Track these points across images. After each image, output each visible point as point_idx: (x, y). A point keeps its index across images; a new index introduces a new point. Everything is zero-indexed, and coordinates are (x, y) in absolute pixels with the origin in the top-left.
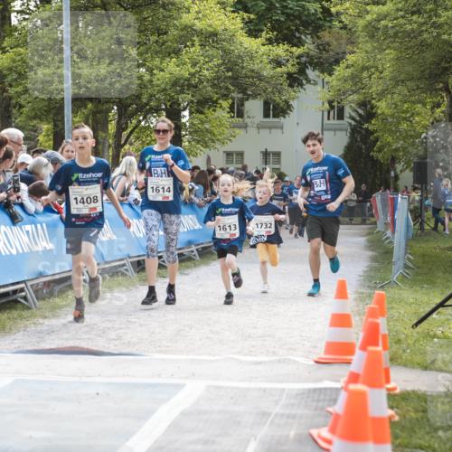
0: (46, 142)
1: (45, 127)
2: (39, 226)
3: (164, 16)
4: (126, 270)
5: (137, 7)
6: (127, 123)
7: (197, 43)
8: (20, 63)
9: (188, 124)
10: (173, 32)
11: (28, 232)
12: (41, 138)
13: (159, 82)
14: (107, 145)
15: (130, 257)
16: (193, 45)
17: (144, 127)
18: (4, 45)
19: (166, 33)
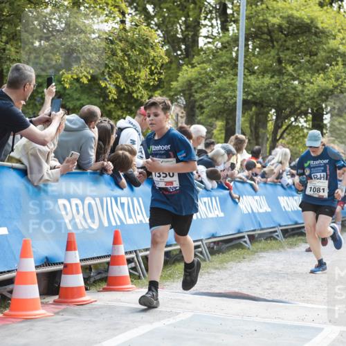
0: (219, 134)
1: (219, 124)
2: (213, 198)
3: (315, 42)
4: (277, 236)
5: (295, 34)
6: (282, 123)
7: (340, 63)
8: (204, 75)
9: (328, 125)
10: (322, 54)
11: (205, 203)
12: (215, 132)
13: (308, 92)
14: (265, 139)
15: (280, 226)
16: (337, 64)
17: (295, 126)
18: (193, 62)
19: (316, 55)
